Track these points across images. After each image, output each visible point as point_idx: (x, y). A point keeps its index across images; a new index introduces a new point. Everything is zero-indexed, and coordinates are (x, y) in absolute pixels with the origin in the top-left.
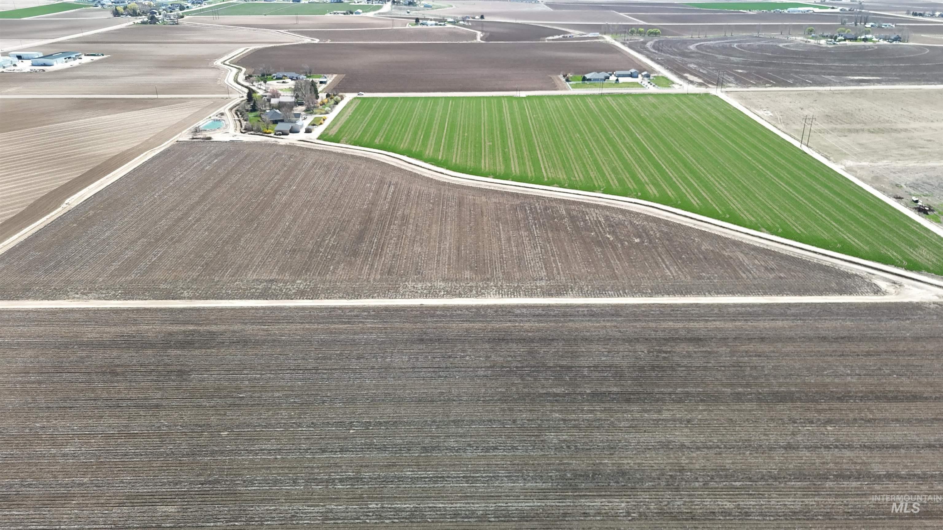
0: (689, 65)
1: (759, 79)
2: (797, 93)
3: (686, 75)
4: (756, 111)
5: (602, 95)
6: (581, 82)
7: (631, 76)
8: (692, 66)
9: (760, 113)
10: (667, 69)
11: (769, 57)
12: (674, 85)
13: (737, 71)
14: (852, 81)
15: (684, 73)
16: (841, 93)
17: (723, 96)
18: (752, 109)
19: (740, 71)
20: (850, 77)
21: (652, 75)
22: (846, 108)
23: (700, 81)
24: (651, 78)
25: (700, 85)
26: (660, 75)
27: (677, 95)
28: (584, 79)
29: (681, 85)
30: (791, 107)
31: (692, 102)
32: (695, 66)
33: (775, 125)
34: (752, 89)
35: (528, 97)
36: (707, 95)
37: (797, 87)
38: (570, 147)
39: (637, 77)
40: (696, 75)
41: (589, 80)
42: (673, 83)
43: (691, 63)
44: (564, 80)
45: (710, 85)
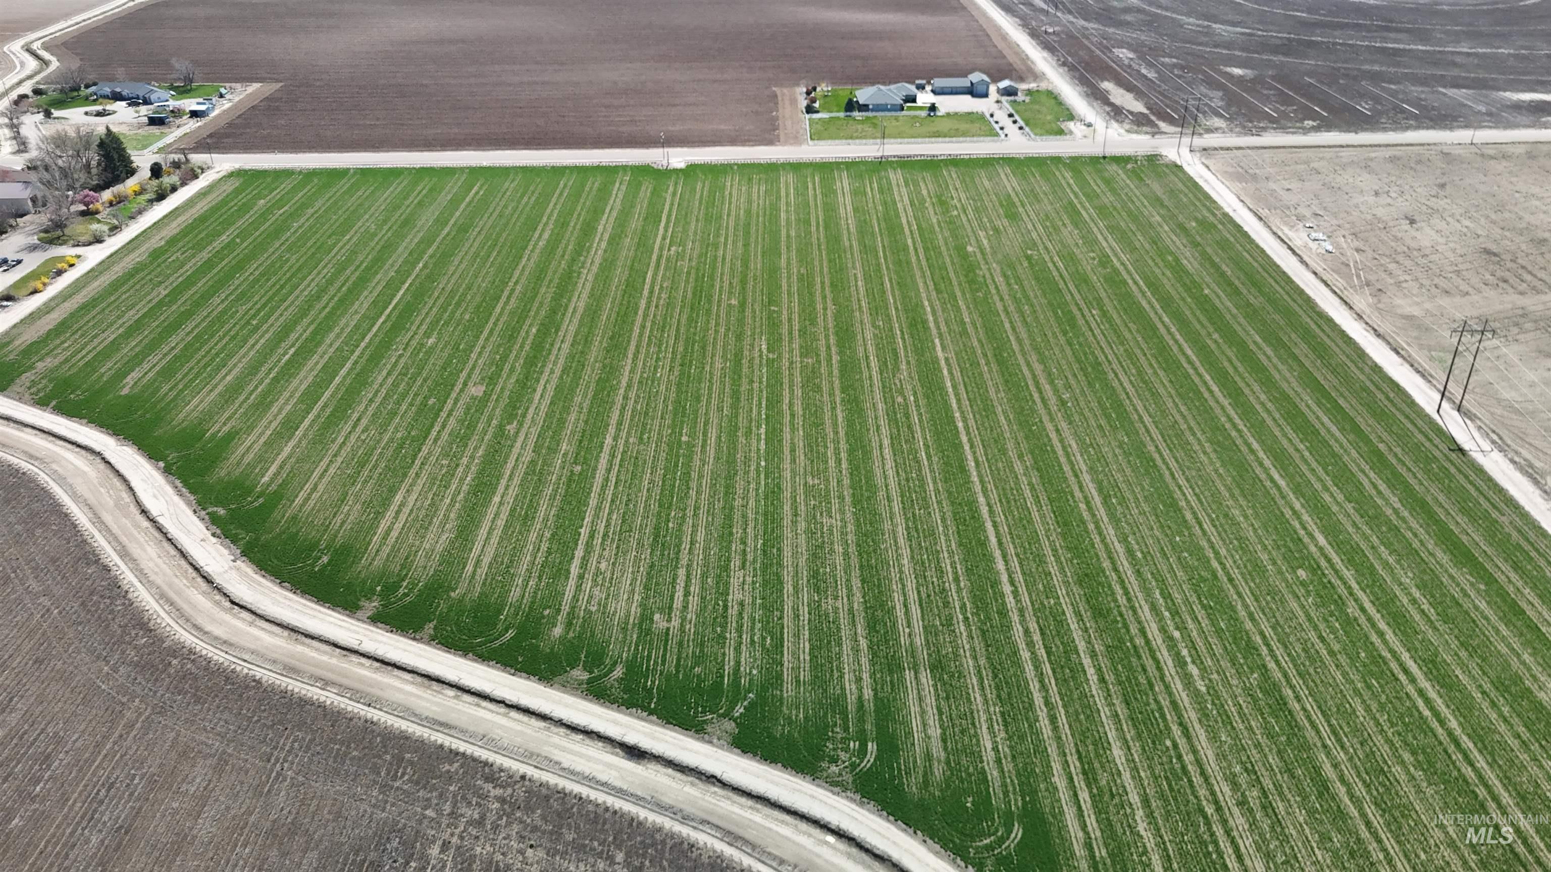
0: (1116, 51)
1: (1286, 100)
2: (1389, 153)
3: (1107, 85)
4: (1286, 231)
5: (881, 164)
6: (842, 114)
7: (972, 91)
8: (1124, 54)
9: (1299, 238)
10: (1064, 64)
11: (1304, 23)
12: (1071, 125)
13: (1228, 69)
14: (1518, 107)
15: (1103, 79)
16: (1501, 153)
17: (1195, 168)
18: (1275, 222)
19: (1237, 71)
20: (1508, 94)
21: (1023, 86)
22: (1532, 219)
23: (1139, 107)
24: (1020, 97)
25: (1140, 122)
26: (1043, 86)
27: (1076, 163)
28: (851, 106)
29: (1089, 125)
30: (1381, 212)
31: (1113, 191)
32: (1131, 55)
33: (1346, 295)
34: (1271, 138)
35: (692, 170)
36: (1153, 159)
37: (1385, 130)
38: (720, 409)
39: (986, 95)
40: (1129, 88)
41: (864, 108)
42: (1071, 117)
43: (1121, 44)
44: (803, 103)
45: (1163, 125)
